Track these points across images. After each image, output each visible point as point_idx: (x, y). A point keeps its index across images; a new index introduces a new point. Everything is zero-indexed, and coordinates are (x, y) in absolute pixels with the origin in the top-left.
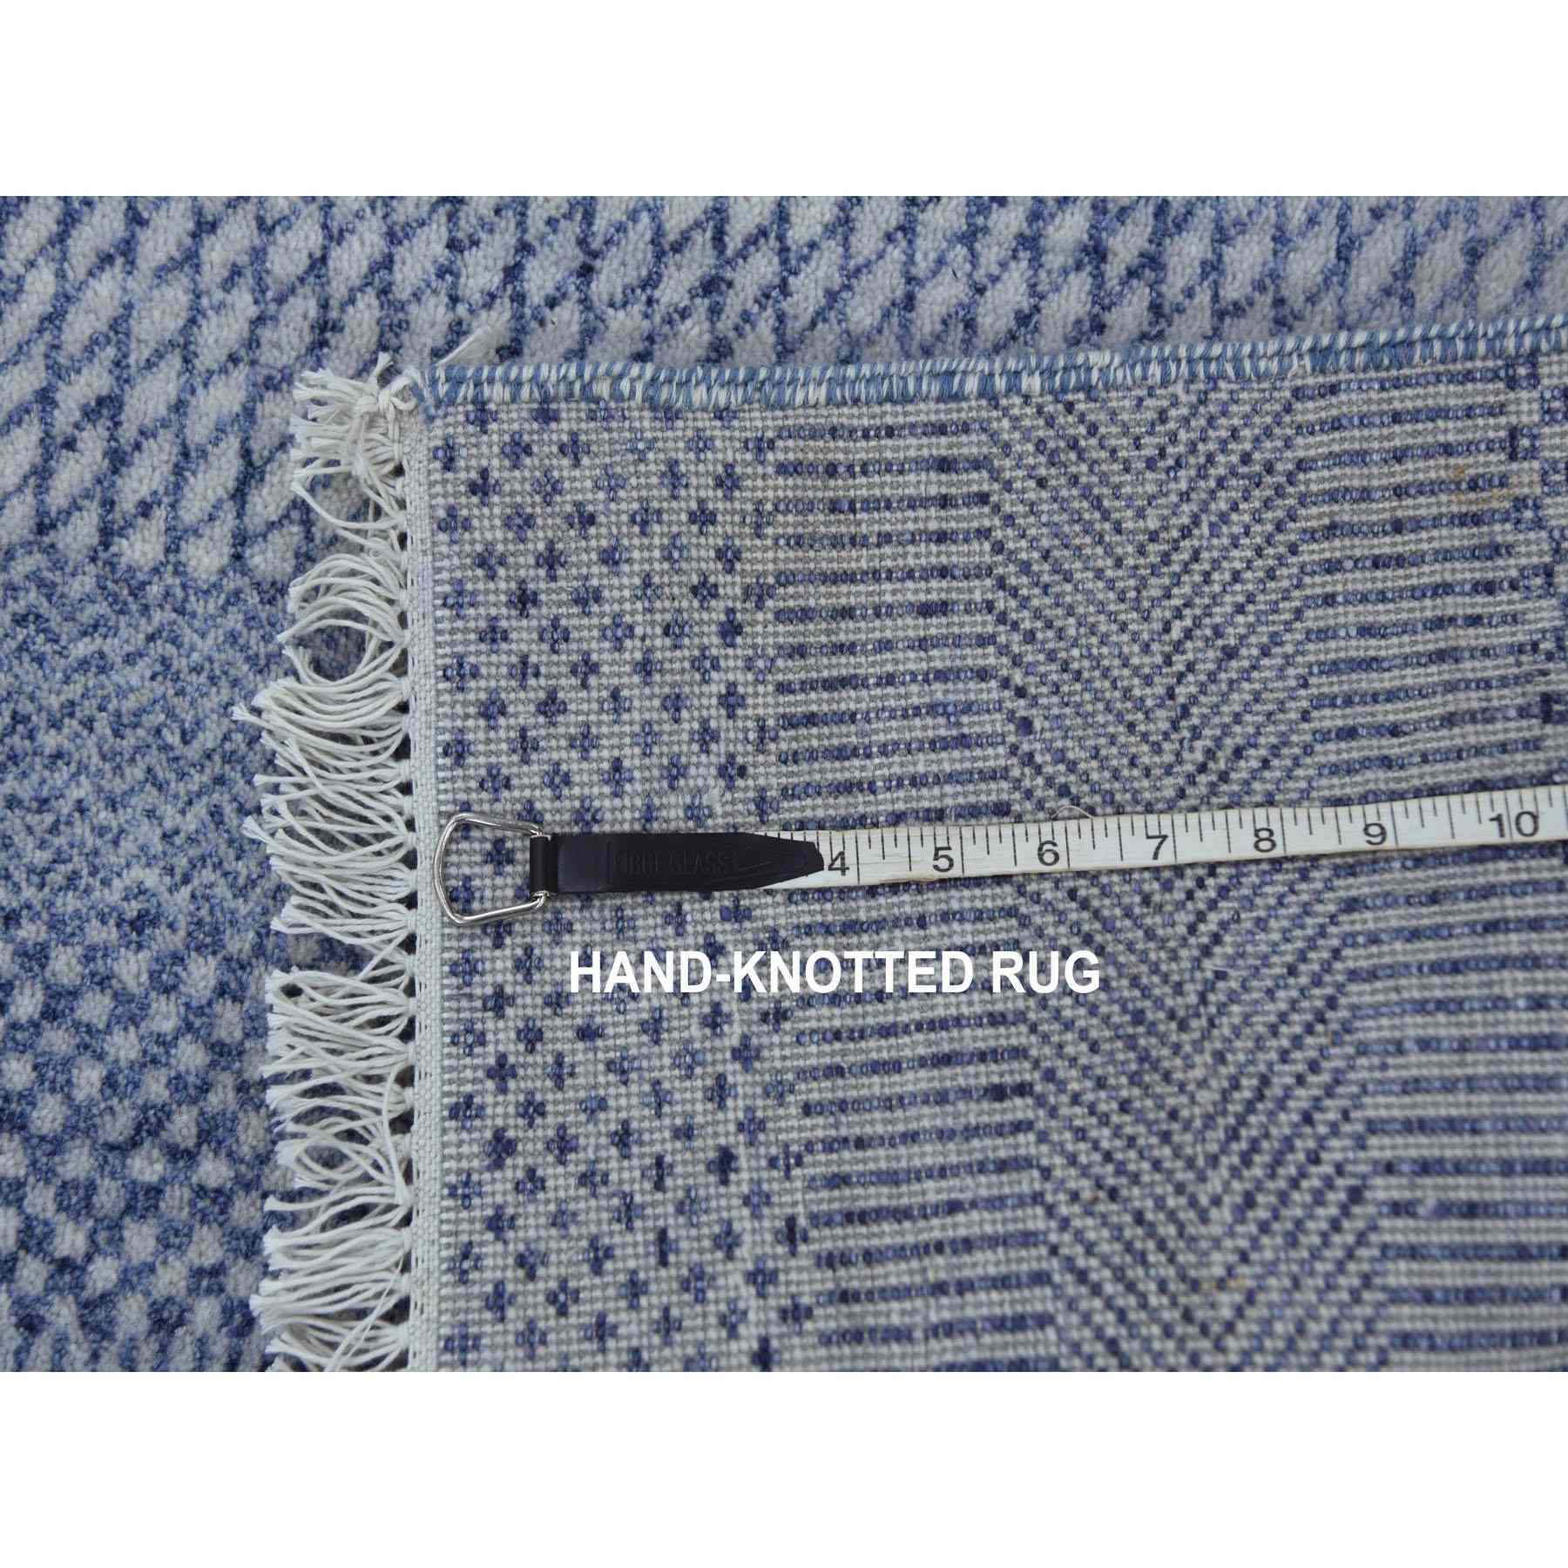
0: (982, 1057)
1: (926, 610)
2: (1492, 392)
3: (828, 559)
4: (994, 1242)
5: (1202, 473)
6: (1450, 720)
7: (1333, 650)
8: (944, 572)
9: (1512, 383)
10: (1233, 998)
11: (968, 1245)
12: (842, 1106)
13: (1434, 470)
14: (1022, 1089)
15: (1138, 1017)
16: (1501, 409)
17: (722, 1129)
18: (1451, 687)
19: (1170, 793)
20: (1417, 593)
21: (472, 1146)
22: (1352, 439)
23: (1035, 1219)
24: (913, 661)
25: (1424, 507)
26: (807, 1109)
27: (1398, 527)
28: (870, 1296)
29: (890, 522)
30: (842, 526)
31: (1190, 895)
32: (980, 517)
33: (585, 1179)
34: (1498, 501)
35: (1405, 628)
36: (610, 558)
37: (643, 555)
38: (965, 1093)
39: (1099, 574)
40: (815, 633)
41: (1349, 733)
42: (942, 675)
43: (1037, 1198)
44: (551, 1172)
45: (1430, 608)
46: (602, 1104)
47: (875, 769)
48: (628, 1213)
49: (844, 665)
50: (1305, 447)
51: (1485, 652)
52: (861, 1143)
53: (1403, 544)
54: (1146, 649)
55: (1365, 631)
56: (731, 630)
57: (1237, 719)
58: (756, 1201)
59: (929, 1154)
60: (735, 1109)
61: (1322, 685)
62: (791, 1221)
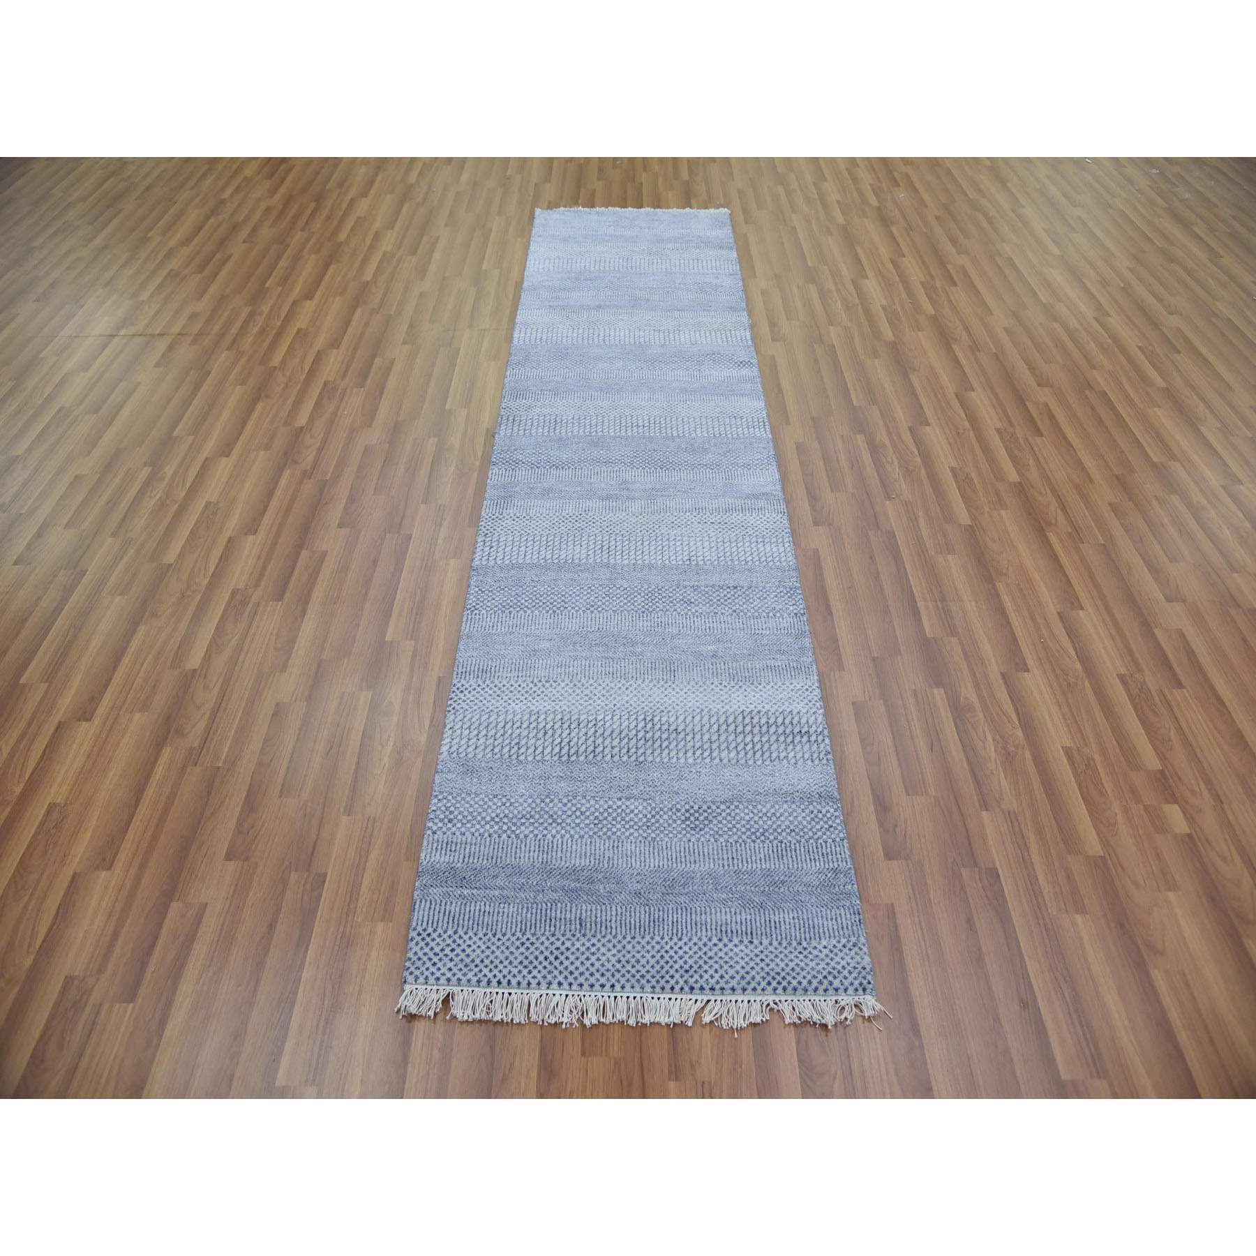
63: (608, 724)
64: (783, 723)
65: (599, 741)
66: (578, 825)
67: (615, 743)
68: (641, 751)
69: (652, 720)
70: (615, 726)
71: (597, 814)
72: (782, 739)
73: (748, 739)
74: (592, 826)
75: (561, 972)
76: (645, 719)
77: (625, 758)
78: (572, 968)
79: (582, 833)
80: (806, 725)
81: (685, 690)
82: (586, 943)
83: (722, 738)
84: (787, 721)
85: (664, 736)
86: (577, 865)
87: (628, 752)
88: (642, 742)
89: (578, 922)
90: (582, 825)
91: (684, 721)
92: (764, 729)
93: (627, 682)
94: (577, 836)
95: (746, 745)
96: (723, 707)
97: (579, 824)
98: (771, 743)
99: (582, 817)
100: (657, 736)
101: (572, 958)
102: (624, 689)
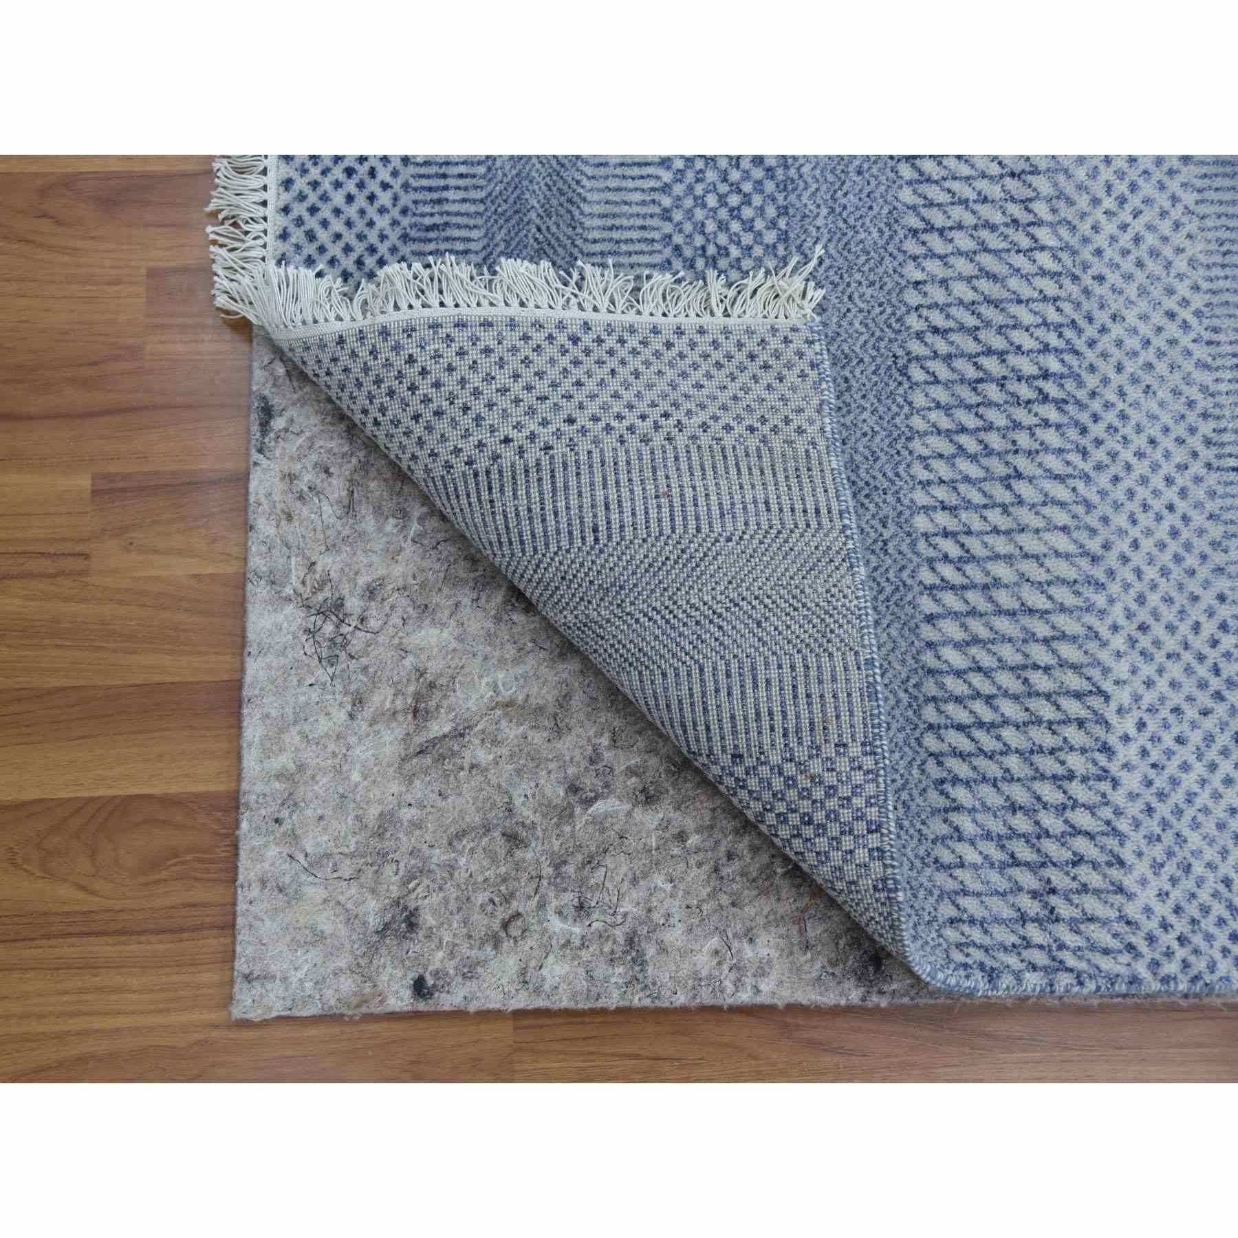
0: (608, 523)
1: (767, 503)
2: (860, 737)
3: (779, 467)
4: (545, 531)
5: (826, 612)
6: (733, 717)
7: (761, 668)
8: (781, 510)
9: (863, 744)
10: (629, 626)
11: (544, 521)
12: (591, 467)
13: (830, 711)
14: (596, 540)
15: (622, 587)
16: (854, 740)
17: (582, 420)
18: (745, 718)
19: (705, 599)
20: (783, 704)
21: (575, 329)
22: (841, 676)
23: (553, 548)
24: (749, 498)
25: (817, 707)
26: (589, 452)
27: (808, 696)
28: (527, 481)
29: (795, 489)
30: (791, 473)
31: (667, 608)
32: (802, 525)
33: (565, 369)
34: (819, 739)
35: (769, 698)
36: (769, 387)
37: (772, 399)
38: (595, 516)
39: (787, 570)
40: (754, 460)
41: (728, 676)
42: (745, 508)
43: (559, 548)
44: (568, 358)
45: (777, 709)
46: (589, 377)
47: (711, 482)
48: (554, 385)
49: (744, 470)
50: (838, 655)
51: (760, 733)
52: (578, 474)
53: (802, 699)
54: (760, 588)
55: (768, 681)
56: (752, 429)
57: (734, 628)
58: (558, 434)
59: (574, 502)
60: (589, 425)
61: (747, 663)
62: (551, 448)
63: (1020, 261)
64: (1076, 831)
65: (964, 242)
66: (700, 202)
67: (961, 290)
68: (943, 372)
69: (1045, 398)
70: (1013, 283)
71: (735, 252)
72: (1021, 823)
73: (1009, 708)
74: (699, 241)
75: (315, 185)
76: (1046, 375)
77: (914, 323)
78: (326, 212)
79: (678, 216)
80: (1076, 913)
81: (1181, 506)
82: (387, 244)
83: (1002, 624)
84: (1081, 844)
85: (994, 440)
86: (586, 208)
87: (936, 330)
88: (971, 373)
89: (437, 220)
90: (699, 214)
91: (1049, 501)
92: (1048, 765)
93: (1198, 314)
94: (667, 202)
95: (989, 700)
96: (1115, 628)
97: (704, 206)
98: (1005, 787)
99: (723, 214)
100: (992, 415)
101: (351, 211)
102: (1170, 303)
